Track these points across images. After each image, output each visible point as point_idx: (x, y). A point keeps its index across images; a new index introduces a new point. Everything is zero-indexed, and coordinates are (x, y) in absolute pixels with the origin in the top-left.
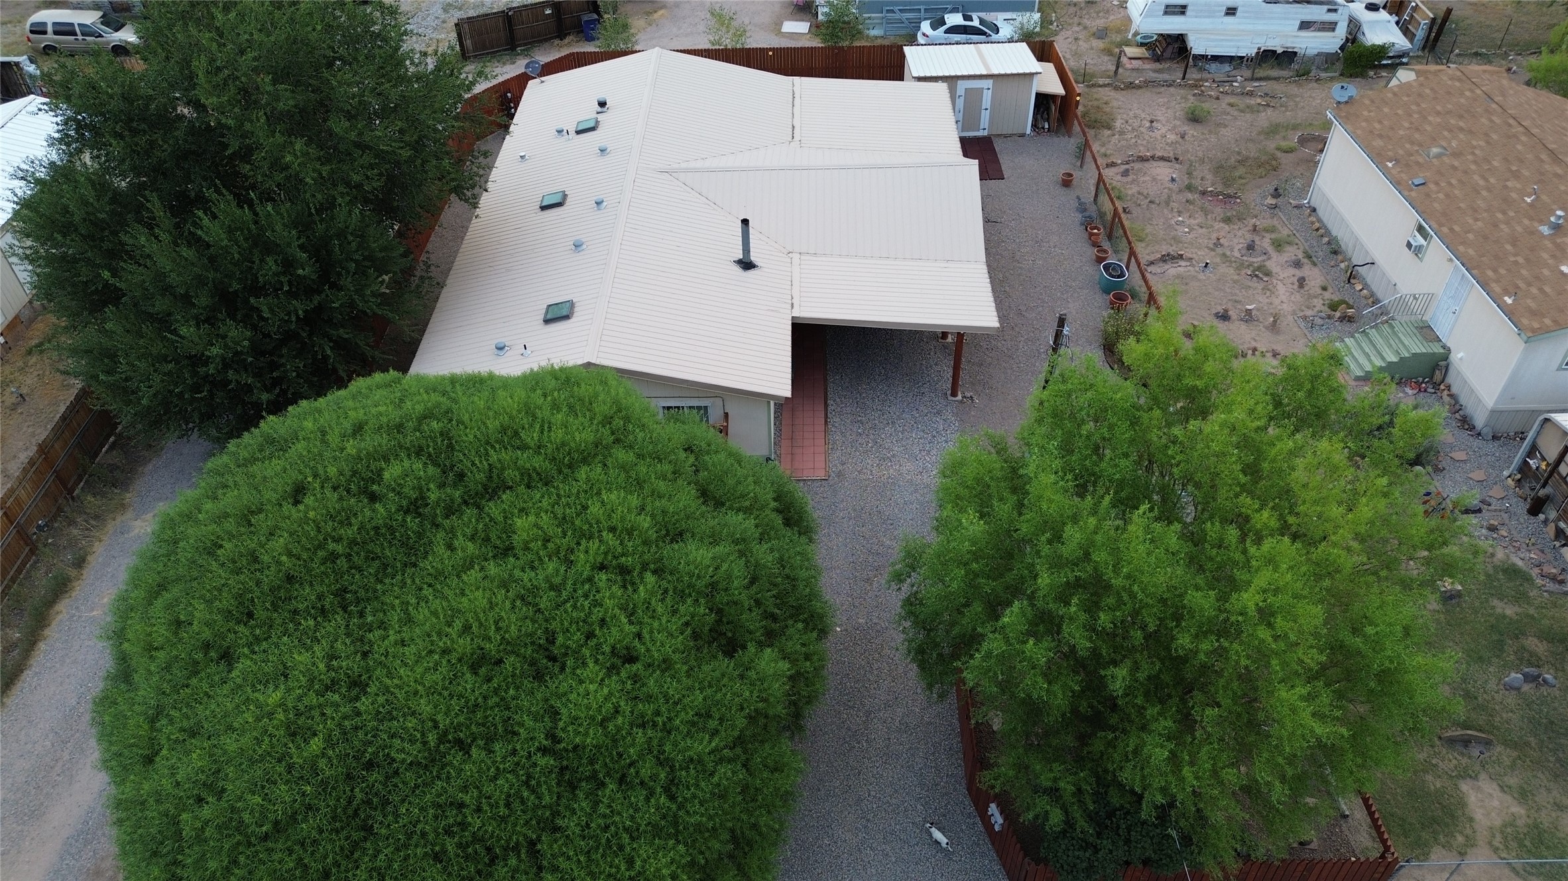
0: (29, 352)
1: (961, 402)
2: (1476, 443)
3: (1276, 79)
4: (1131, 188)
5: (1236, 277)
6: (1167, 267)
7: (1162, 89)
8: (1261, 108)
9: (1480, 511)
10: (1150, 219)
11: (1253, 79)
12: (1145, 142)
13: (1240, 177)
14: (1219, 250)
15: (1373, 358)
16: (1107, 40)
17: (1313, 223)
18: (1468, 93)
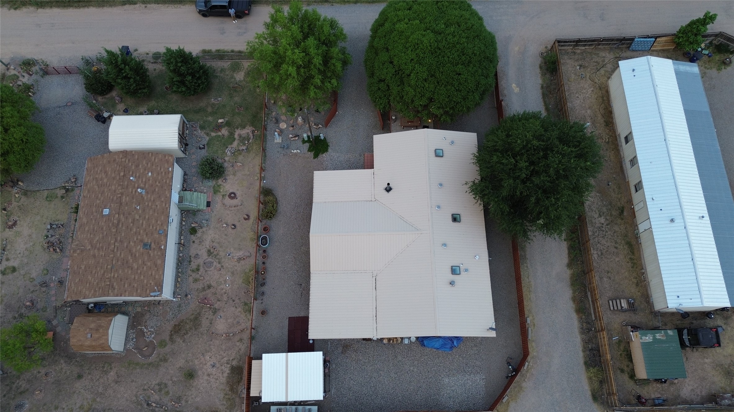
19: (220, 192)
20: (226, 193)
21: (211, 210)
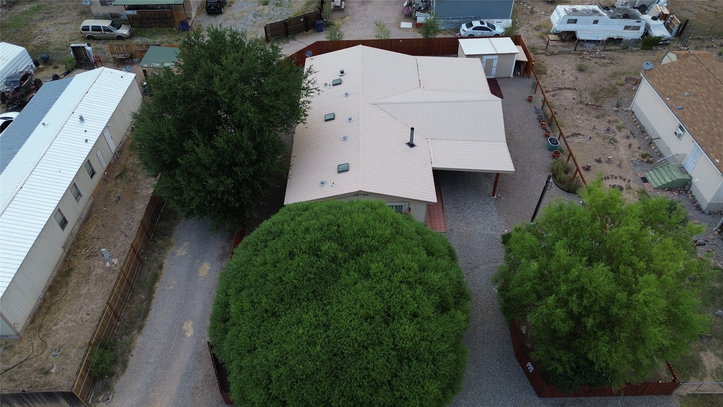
0: (117, 178)
1: (496, 199)
2: (703, 216)
3: (614, 50)
4: (556, 102)
5: (603, 143)
6: (574, 138)
7: (566, 55)
8: (609, 65)
9: (704, 245)
10: (565, 117)
11: (604, 50)
12: (560, 81)
13: (602, 97)
14: (595, 131)
15: (661, 180)
16: (541, 31)
17: (633, 119)
18: (699, 68)
19: (637, 192)
20: (628, 191)
21: (637, 175)
